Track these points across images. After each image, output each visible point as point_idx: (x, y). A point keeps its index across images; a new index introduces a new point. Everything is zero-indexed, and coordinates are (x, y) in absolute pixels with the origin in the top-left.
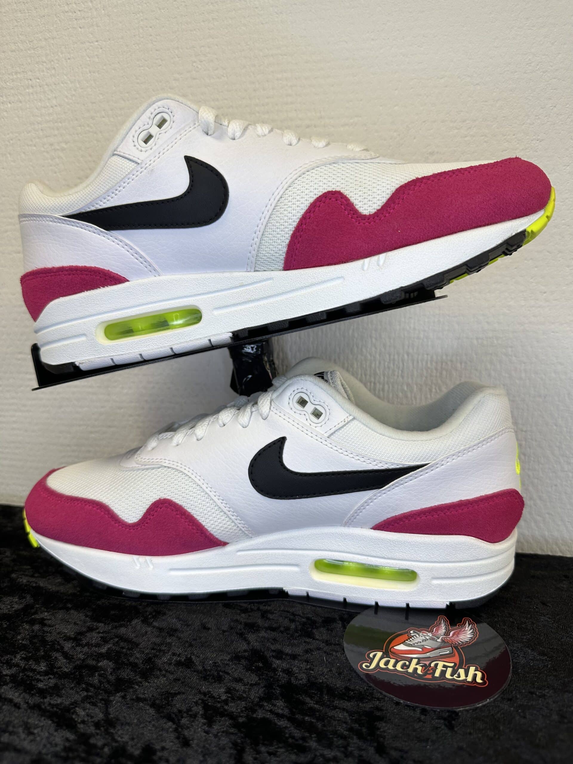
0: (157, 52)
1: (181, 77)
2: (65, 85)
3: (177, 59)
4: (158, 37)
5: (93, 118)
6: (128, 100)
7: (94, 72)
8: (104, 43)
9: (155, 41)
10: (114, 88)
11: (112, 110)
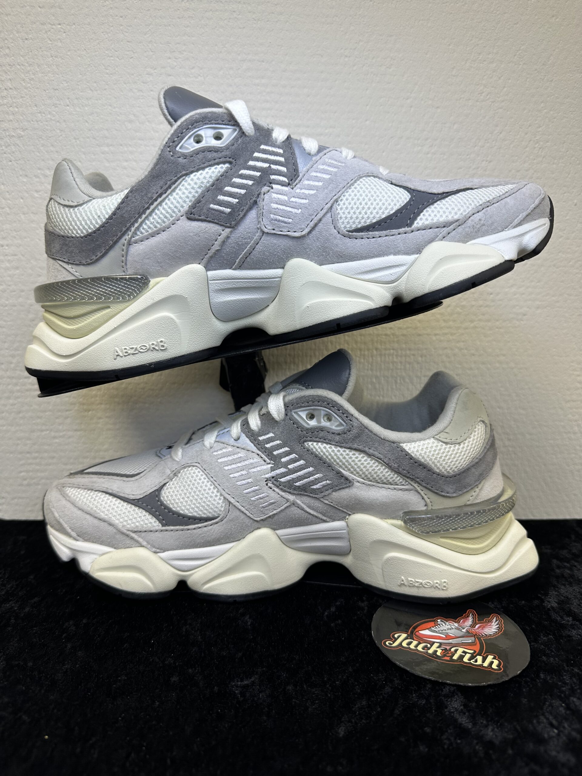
0: (129, 43)
1: (155, 72)
2: (22, 66)
3: (152, 53)
4: (129, 28)
5: (55, 105)
6: (97, 91)
7: (56, 57)
8: (68, 27)
9: (127, 32)
10: (80, 76)
11: (77, 99)
